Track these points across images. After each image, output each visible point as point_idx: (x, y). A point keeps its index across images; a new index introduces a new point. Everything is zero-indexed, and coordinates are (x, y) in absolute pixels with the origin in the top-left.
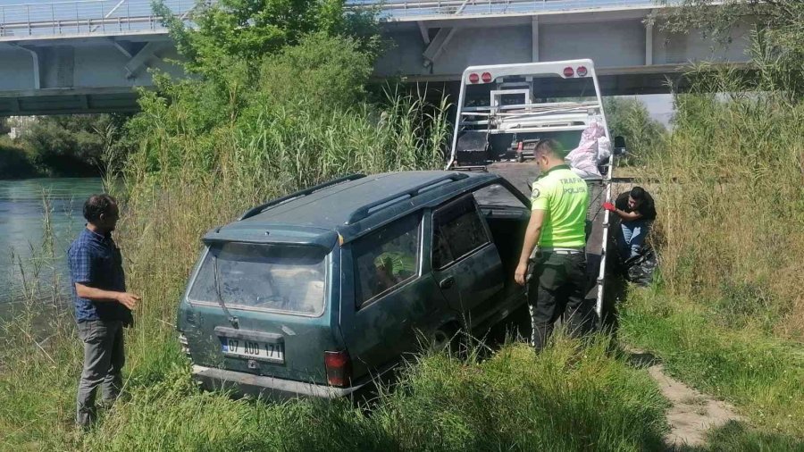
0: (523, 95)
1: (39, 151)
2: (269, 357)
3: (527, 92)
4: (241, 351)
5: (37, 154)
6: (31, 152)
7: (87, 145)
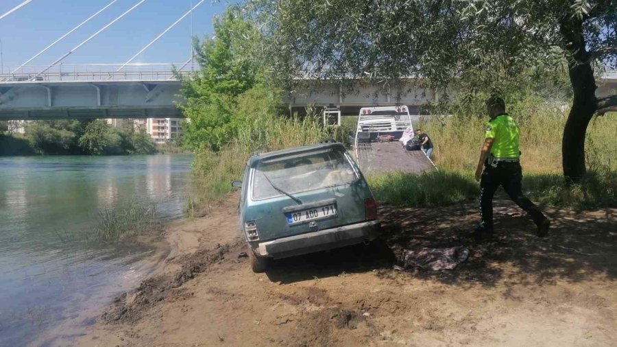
0: (337, 114)
1: (37, 141)
2: (326, 215)
3: (339, 112)
4: (303, 218)
5: (35, 142)
6: (32, 140)
7: (66, 137)
